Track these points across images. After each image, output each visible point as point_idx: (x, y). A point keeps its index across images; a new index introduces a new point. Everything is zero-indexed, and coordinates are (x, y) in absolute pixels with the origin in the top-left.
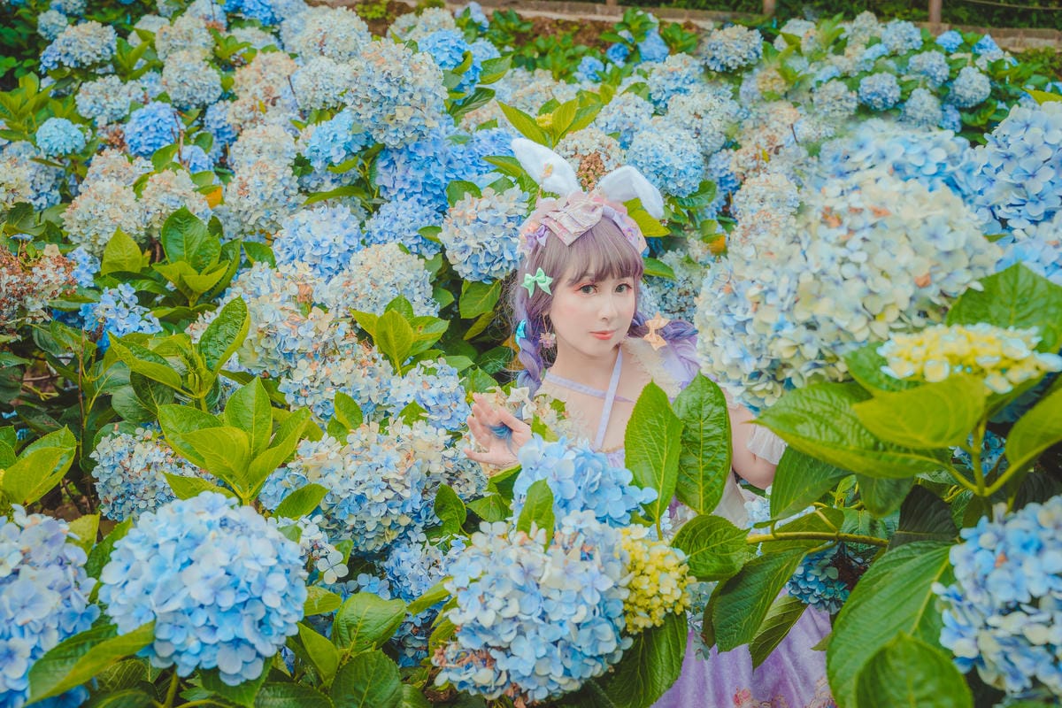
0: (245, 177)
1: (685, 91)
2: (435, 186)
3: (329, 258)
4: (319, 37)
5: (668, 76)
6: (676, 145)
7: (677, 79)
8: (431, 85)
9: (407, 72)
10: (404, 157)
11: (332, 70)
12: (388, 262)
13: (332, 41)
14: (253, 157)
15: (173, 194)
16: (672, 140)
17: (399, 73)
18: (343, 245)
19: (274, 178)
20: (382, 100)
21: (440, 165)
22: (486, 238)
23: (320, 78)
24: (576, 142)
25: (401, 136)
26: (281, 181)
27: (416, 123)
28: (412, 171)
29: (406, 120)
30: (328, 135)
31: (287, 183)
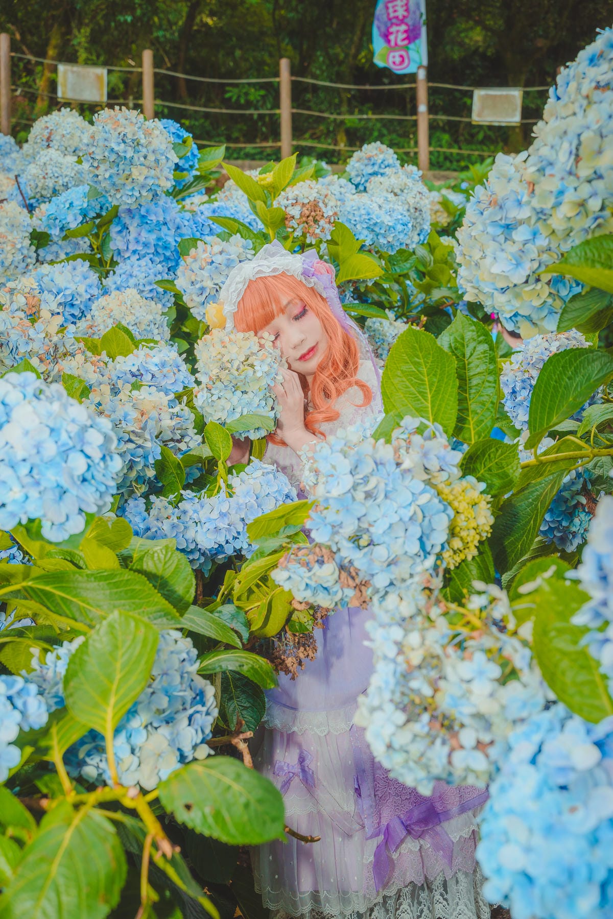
1: (382, 174)
2: (166, 248)
3: (72, 305)
4: (46, 134)
6: (384, 205)
7: (373, 164)
8: (163, 147)
9: (141, 135)
10: (136, 221)
11: (61, 160)
12: (129, 303)
13: (58, 138)
16: (381, 201)
17: (134, 135)
18: (84, 294)
19: (14, 245)
20: (119, 160)
21: (169, 229)
22: (219, 280)
23: (49, 167)
24: (296, 192)
25: (137, 194)
26: (19, 250)
27: (150, 182)
28: (144, 234)
29: (141, 179)
30: (64, 203)
31: (25, 252)
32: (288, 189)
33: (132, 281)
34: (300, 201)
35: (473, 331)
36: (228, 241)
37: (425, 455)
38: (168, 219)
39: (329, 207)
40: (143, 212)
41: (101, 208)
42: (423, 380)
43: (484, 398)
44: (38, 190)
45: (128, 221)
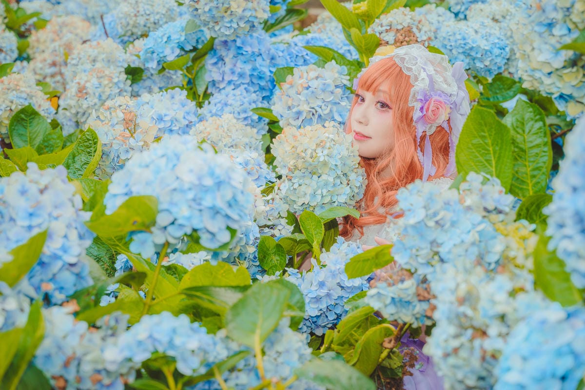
0: (82, 83)
2: (260, 78)
3: (171, 131)
6: (480, 30)
10: (232, 52)
14: (88, 66)
15: (22, 92)
16: (478, 26)
18: (182, 120)
19: (111, 79)
21: (264, 60)
22: (316, 104)
23: (141, 5)
24: (390, 19)
25: (235, 26)
26: (116, 84)
27: (248, 14)
28: (239, 65)
29: (240, 11)
30: (162, 37)
31: (122, 86)
32: (382, 17)
33: (227, 109)
34: (394, 27)
35: (531, 112)
36: (323, 67)
37: (483, 197)
38: (263, 50)
39: (423, 32)
40: (239, 43)
41: (197, 42)
42: (488, 150)
43: (541, 164)
44: (129, 28)
45: (223, 53)
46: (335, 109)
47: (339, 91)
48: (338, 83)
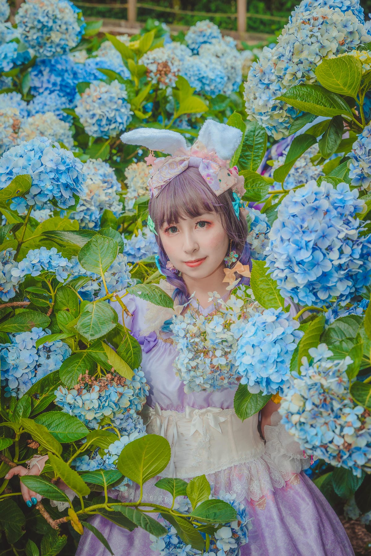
1: (210, 43)
5: (199, 34)
6: (209, 65)
7: (204, 36)
8: (71, 20)
10: (48, 68)
16: (207, 62)
17: (53, 12)
20: (43, 27)
21: (69, 75)
22: (105, 109)
24: (154, 55)
25: (54, 50)
27: (62, 43)
28: (53, 77)
29: (57, 40)
30: (1, 54)
32: (149, 53)
33: (47, 108)
34: (157, 61)
36: (110, 84)
38: (69, 68)
39: (175, 66)
40: (53, 63)
41: (25, 59)
45: (42, 68)
46: (117, 113)
47: (120, 102)
48: (120, 97)
